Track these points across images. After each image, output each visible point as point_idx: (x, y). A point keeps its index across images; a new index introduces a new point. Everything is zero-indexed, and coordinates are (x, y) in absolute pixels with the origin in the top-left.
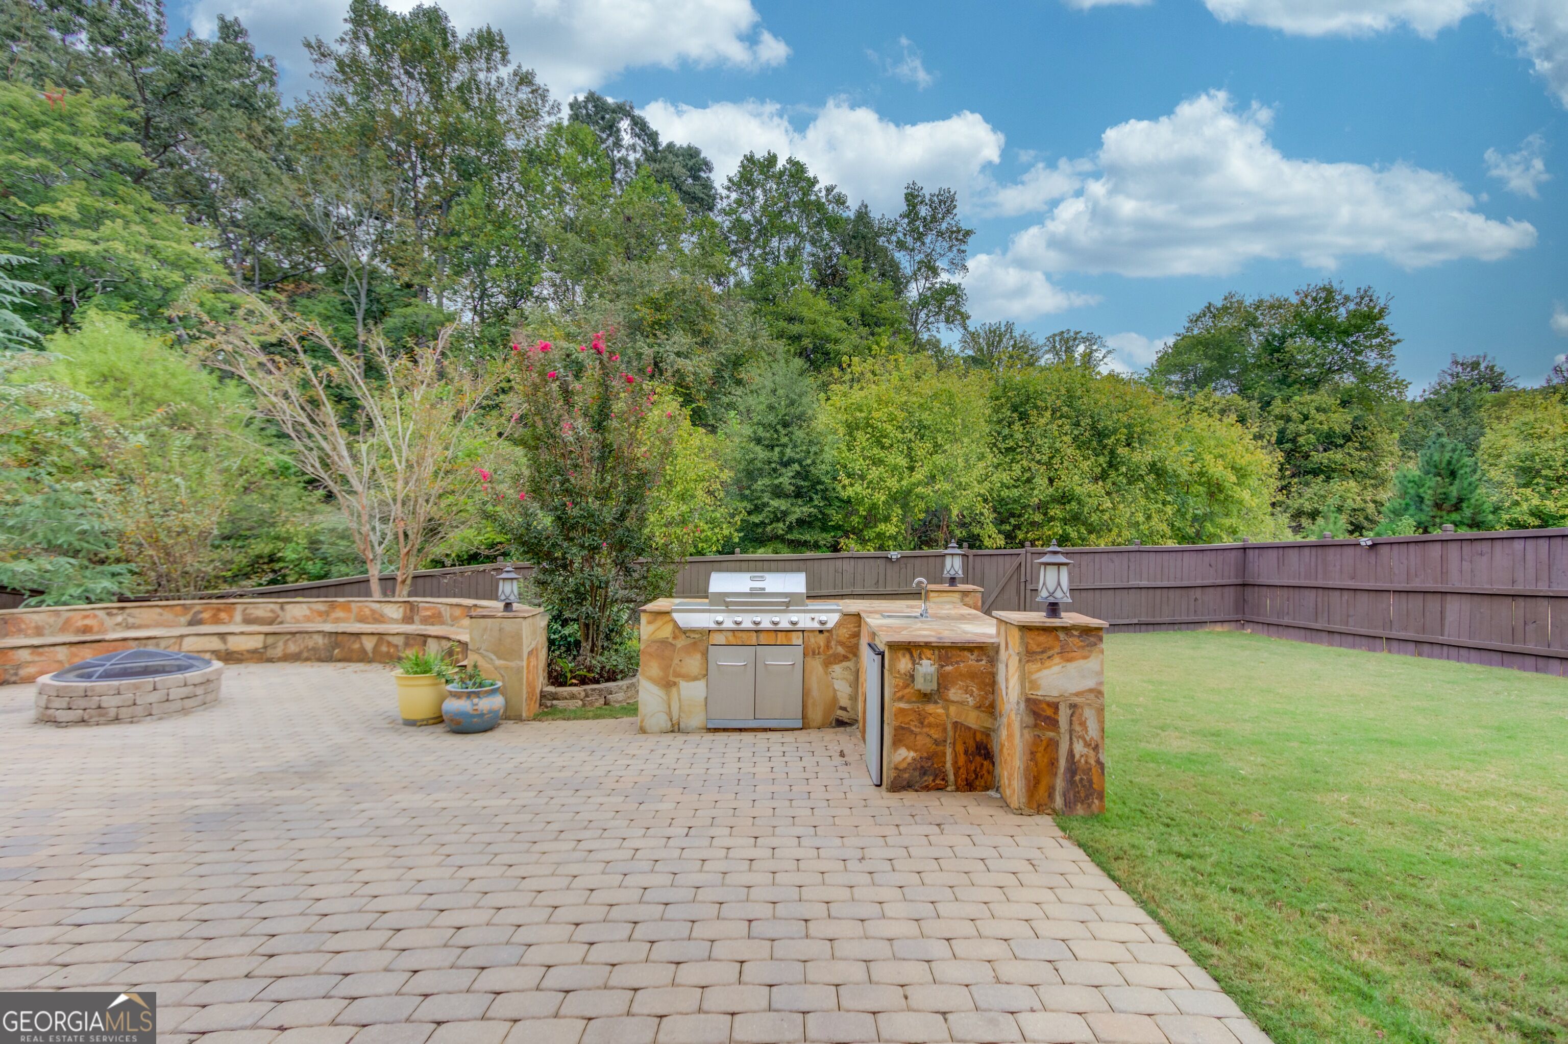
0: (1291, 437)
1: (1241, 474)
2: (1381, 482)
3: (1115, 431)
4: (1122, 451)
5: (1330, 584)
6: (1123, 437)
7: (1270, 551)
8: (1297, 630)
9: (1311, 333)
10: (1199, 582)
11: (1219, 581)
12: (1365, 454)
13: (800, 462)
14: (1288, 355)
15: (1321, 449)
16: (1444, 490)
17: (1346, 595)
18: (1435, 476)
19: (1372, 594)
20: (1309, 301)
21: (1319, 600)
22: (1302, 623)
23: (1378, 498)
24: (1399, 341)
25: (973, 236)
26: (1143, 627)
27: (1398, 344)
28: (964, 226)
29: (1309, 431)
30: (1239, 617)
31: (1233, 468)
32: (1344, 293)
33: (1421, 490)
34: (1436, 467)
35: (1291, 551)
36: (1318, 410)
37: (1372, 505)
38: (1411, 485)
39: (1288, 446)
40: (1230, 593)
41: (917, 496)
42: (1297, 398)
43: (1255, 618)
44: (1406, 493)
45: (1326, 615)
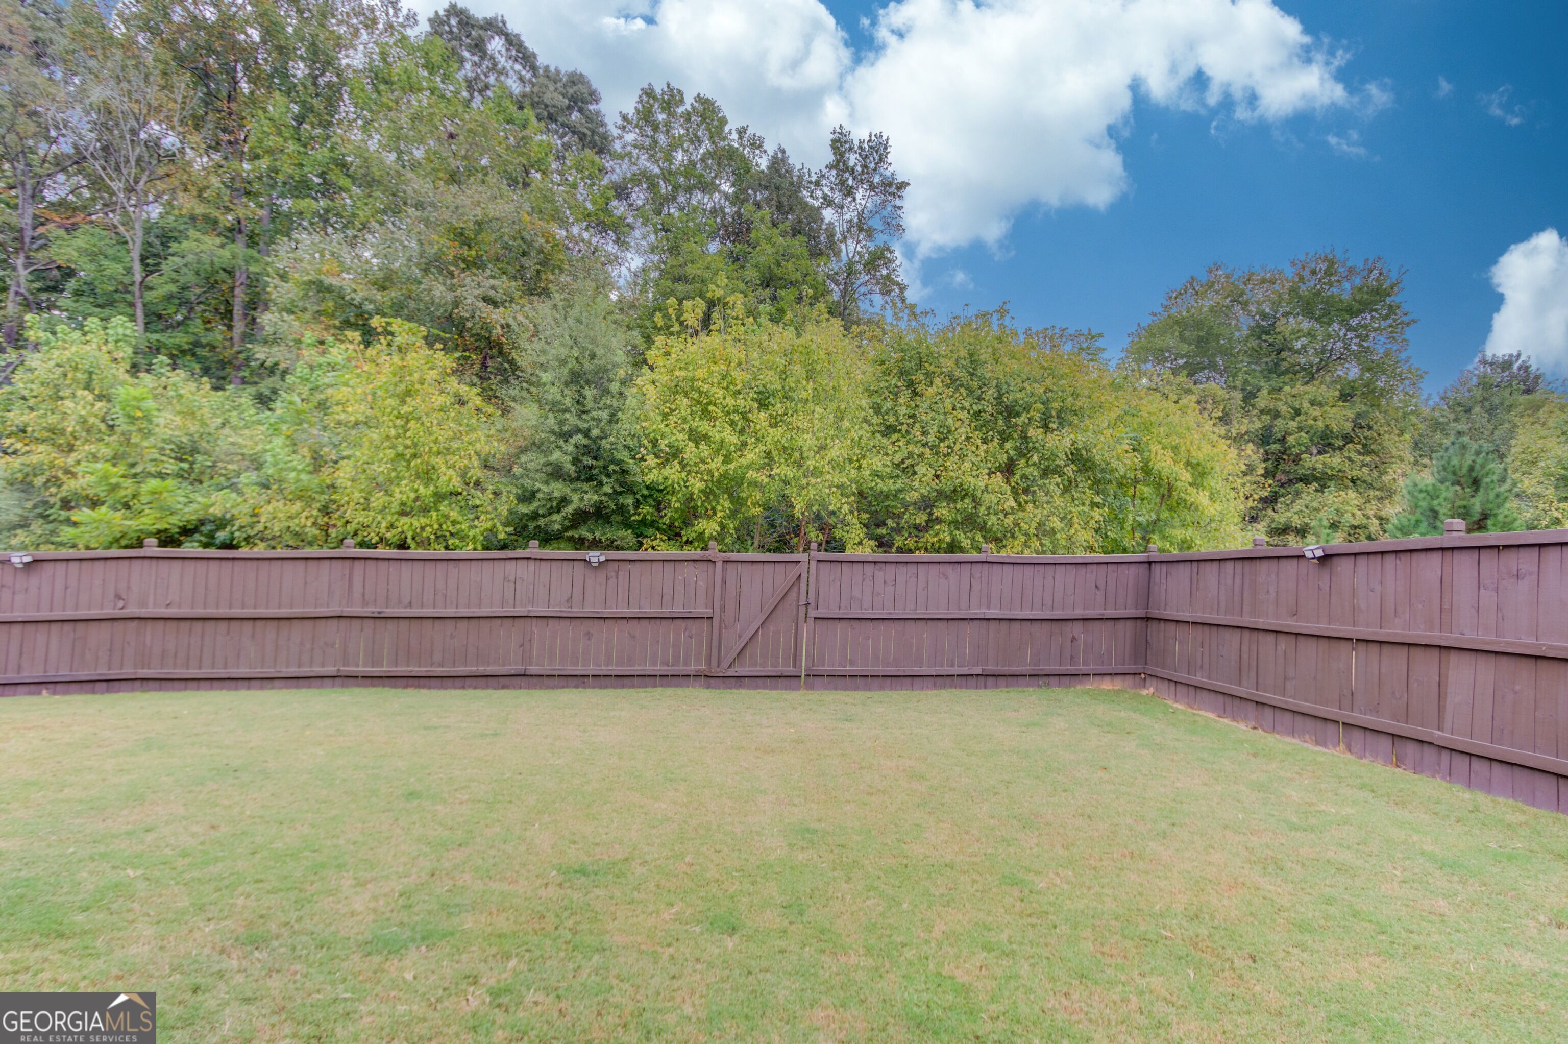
0: (1279, 436)
1: (1200, 473)
2: (1388, 494)
3: (1027, 409)
4: (1034, 433)
5: (1261, 622)
6: (1037, 416)
7: (1181, 565)
8: (1213, 695)
9: (1308, 312)
10: (1079, 613)
11: (1110, 612)
12: (1368, 459)
13: (587, 433)
14: (1280, 337)
15: (1315, 451)
16: (1464, 503)
17: (1284, 643)
18: (1453, 484)
19: (1323, 644)
20: (1306, 273)
21: (1245, 648)
22: (1220, 685)
23: (1383, 514)
24: (1413, 321)
25: (908, 188)
26: (990, 681)
27: (1412, 326)
28: (900, 179)
29: (1300, 429)
30: (1138, 668)
31: (1188, 463)
32: (1349, 264)
33: (1435, 502)
34: (1454, 473)
35: (1208, 565)
36: (1312, 403)
37: (1376, 522)
38: (1422, 495)
39: (1275, 447)
40: (1126, 630)
41: (750, 484)
42: (1287, 389)
43: (1159, 671)
44: (1417, 507)
45: (1253, 674)
